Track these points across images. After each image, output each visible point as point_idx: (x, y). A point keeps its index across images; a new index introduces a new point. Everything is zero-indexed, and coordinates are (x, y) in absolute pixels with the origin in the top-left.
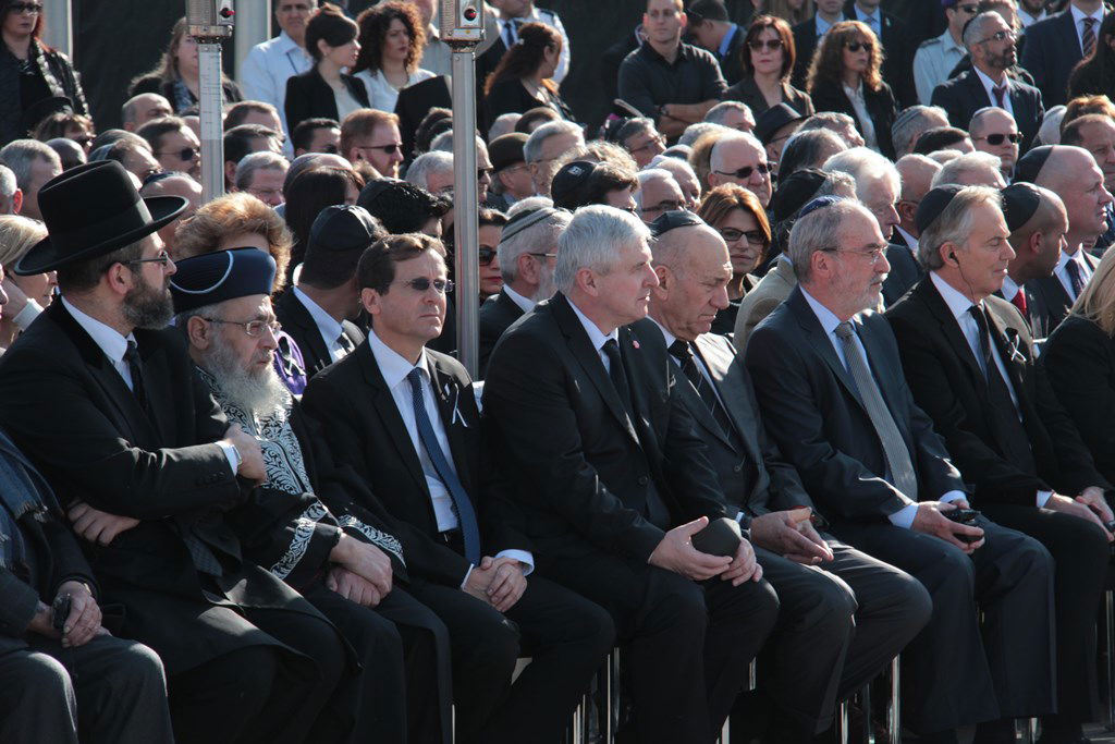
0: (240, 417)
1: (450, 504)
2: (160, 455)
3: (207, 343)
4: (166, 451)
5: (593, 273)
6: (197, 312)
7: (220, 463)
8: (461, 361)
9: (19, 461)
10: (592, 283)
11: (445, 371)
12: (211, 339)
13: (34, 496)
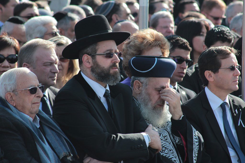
1: (237, 159)
2: (117, 136)
4: (119, 135)
7: (142, 142)
8: (243, 99)
9: (62, 136)
11: (236, 104)
13: (67, 150)
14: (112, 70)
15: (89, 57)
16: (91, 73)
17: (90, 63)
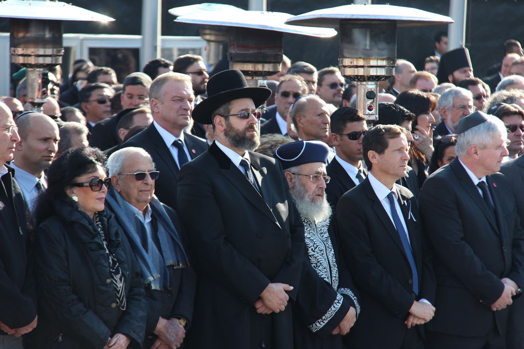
0: (309, 224)
3: (293, 185)
5: (477, 148)
6: (289, 169)
10: (476, 153)
11: (404, 194)
12: (295, 183)
14: (249, 133)
15: (222, 119)
16: (225, 137)
17: (222, 126)
